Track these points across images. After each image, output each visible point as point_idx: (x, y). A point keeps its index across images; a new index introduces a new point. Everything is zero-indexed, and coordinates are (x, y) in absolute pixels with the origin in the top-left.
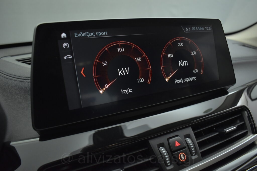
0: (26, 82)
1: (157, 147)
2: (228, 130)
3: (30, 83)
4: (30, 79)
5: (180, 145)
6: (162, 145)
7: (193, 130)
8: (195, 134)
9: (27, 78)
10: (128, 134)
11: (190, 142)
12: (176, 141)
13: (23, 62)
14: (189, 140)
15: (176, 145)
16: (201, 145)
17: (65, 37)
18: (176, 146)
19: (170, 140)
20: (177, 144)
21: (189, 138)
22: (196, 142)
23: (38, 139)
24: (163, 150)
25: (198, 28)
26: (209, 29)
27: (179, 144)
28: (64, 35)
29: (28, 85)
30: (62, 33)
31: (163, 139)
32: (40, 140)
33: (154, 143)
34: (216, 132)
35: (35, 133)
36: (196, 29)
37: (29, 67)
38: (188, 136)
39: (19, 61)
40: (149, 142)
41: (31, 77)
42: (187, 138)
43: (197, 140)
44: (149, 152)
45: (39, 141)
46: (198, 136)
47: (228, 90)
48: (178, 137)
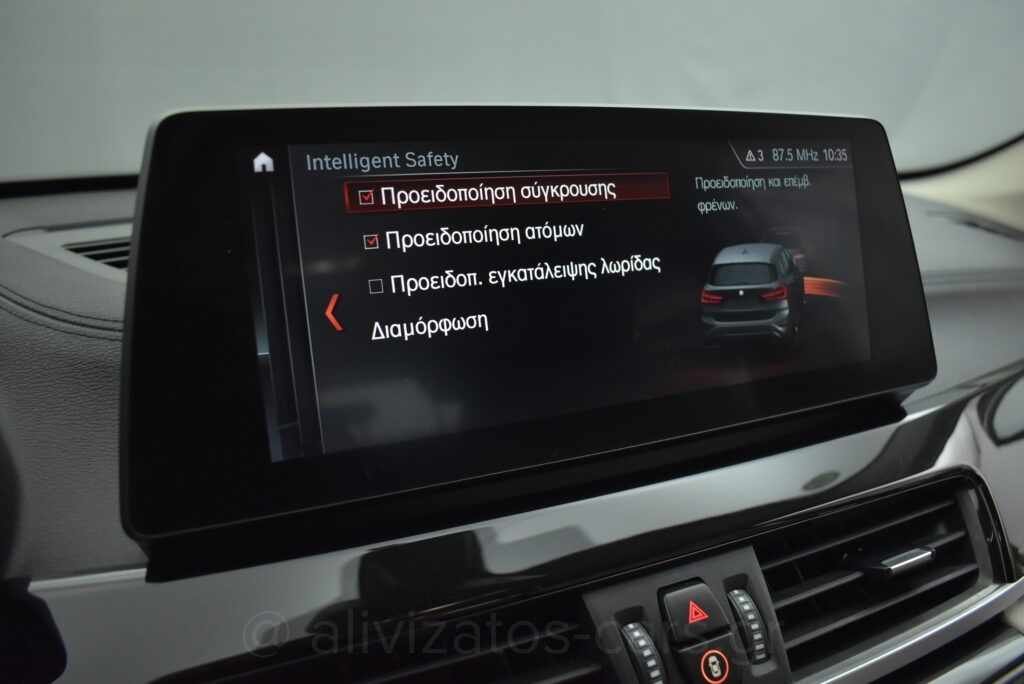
0: (104, 338)
2: (897, 565)
3: (119, 345)
4: (120, 326)
5: (706, 616)
6: (635, 615)
7: (762, 562)
8: (765, 573)
9: (106, 324)
11: (747, 607)
13: (96, 258)
14: (742, 599)
15: (693, 619)
16: (792, 618)
17: (270, 168)
18: (691, 622)
19: (669, 596)
20: (696, 615)
21: (742, 592)
22: (772, 608)
23: (142, 572)
25: (794, 153)
26: (837, 156)
27: (703, 616)
28: (263, 161)
29: (112, 350)
30: (256, 154)
31: (640, 593)
32: (150, 578)
33: (603, 605)
34: (851, 569)
35: (132, 549)
36: (785, 155)
37: (121, 276)
38: (741, 582)
39: (77, 250)
40: (582, 603)
41: (124, 322)
42: (736, 592)
43: (775, 600)
45: (144, 582)
46: (778, 582)
47: (904, 404)
48: (701, 585)
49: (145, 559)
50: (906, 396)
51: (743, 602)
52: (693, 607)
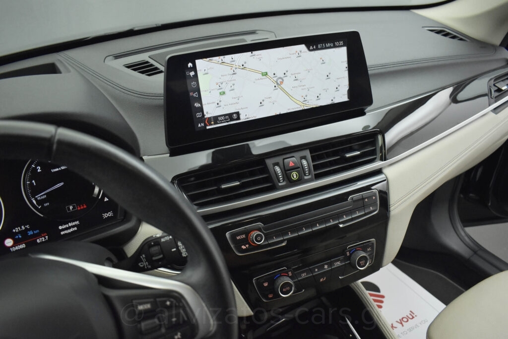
1: (272, 166)
2: (348, 155)
6: (277, 164)
7: (311, 153)
8: (311, 156)
10: (255, 152)
12: (291, 161)
15: (290, 165)
16: (316, 167)
17: (192, 66)
19: (286, 160)
20: (291, 164)
22: (312, 164)
23: (169, 155)
24: (278, 169)
25: (325, 45)
26: (339, 44)
27: (293, 164)
28: (190, 65)
30: (188, 63)
31: (279, 159)
32: (170, 156)
33: (269, 162)
34: (338, 156)
36: (322, 46)
38: (304, 158)
39: (128, 67)
40: (265, 161)
42: (303, 160)
43: (313, 161)
44: (265, 170)
46: (314, 159)
47: (365, 111)
48: (294, 158)
49: (169, 152)
50: (366, 109)
51: (304, 162)
52: (291, 163)
